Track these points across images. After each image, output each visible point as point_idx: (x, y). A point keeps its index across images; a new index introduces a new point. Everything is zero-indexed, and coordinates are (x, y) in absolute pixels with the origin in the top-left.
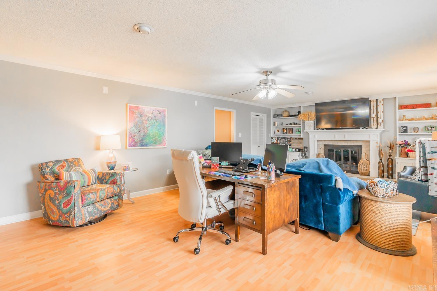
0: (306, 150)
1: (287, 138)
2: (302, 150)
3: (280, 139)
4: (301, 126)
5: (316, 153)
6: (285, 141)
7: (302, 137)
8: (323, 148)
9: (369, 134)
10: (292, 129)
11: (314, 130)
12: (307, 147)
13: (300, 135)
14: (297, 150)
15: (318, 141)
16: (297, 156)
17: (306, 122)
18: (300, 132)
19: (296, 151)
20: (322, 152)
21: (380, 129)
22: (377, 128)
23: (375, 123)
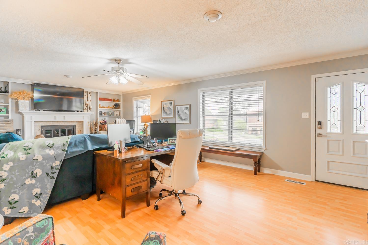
4: (8, 106)
5: (34, 134)
7: (10, 118)
8: (40, 129)
9: (83, 116)
11: (30, 110)
12: (21, 130)
13: (8, 116)
15: (35, 122)
17: (21, 102)
18: (5, 113)
21: (90, 112)
22: (87, 112)
23: (86, 108)
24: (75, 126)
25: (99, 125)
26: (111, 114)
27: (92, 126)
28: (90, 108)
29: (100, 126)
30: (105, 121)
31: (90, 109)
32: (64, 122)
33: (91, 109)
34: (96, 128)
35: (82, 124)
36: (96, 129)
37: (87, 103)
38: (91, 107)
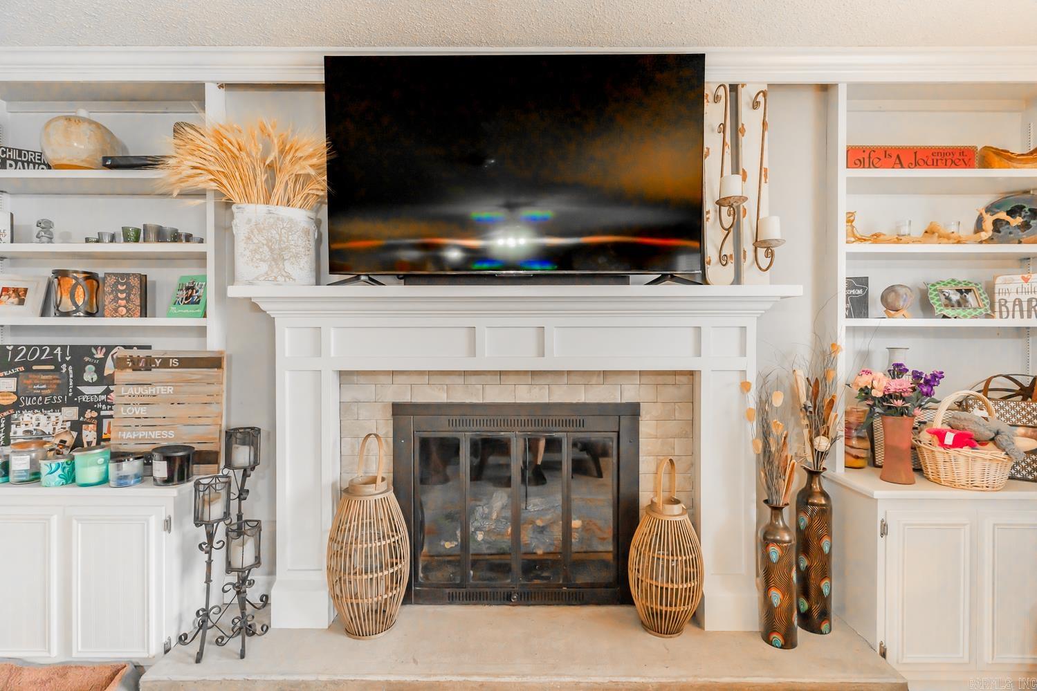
0: (242, 455)
1: (99, 355)
2: (208, 458)
3: (28, 367)
4: (202, 257)
5: (331, 474)
6: (79, 380)
7: (214, 343)
8: (385, 428)
9: (696, 322)
10: (135, 282)
11: (318, 283)
12: (250, 436)
13: (202, 331)
14: (160, 469)
15: (342, 374)
16: (155, 524)
17: (249, 214)
18: (199, 309)
19: (145, 476)
20: (380, 461)
21: (756, 284)
22: (737, 280)
23: (728, 250)
24: (633, 411)
25: (847, 413)
26: (961, 304)
27: (777, 430)
28: (757, 244)
29: (853, 419)
30: (917, 376)
31: (761, 251)
32: (549, 380)
33: (770, 254)
34: (822, 443)
35: (692, 400)
36: (820, 456)
37: (735, 187)
38: (773, 230)
